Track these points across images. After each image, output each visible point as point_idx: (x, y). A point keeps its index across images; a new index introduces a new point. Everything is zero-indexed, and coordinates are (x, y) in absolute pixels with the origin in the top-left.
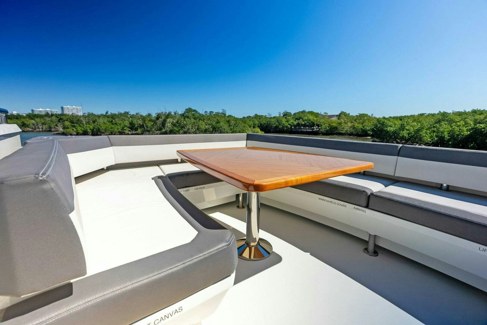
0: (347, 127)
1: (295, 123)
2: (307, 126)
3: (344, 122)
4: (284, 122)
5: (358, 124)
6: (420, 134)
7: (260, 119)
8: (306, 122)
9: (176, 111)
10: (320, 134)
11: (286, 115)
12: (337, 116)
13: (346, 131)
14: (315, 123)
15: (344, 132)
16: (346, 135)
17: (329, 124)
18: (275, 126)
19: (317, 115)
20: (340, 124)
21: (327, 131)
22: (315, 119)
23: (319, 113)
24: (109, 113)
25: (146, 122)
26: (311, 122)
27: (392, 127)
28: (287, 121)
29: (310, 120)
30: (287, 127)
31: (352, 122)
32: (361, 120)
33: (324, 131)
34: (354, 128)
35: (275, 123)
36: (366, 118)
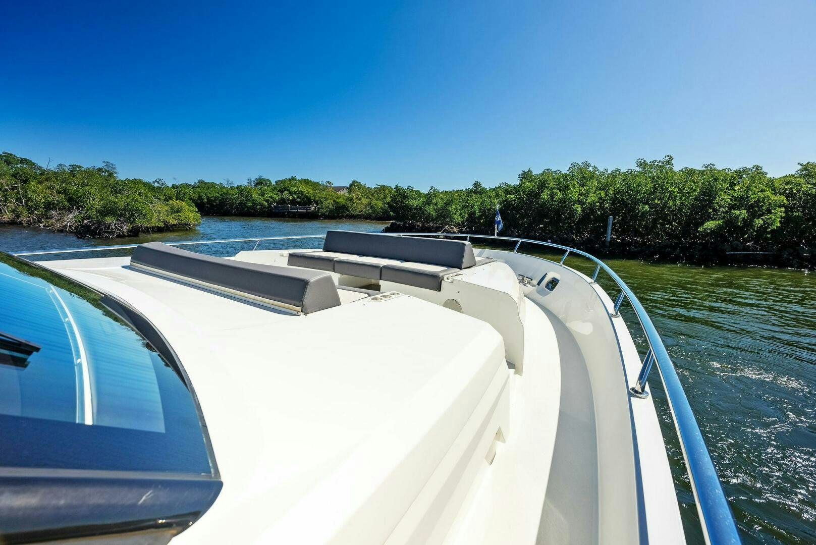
0: (361, 205)
1: (277, 198)
2: (299, 203)
3: (357, 198)
4: (256, 196)
5: (376, 200)
7: (207, 189)
8: (295, 196)
10: (320, 216)
11: (260, 182)
12: (347, 188)
13: (360, 212)
14: (312, 198)
15: (357, 213)
16: (361, 218)
17: (334, 201)
18: (239, 202)
19: (315, 185)
20: (351, 199)
21: (331, 211)
22: (311, 191)
23: (320, 183)
26: (305, 196)
28: (262, 194)
29: (302, 193)
30: (261, 205)
31: (367, 197)
32: (380, 195)
33: (327, 212)
34: (372, 207)
35: (238, 198)
36: (387, 192)
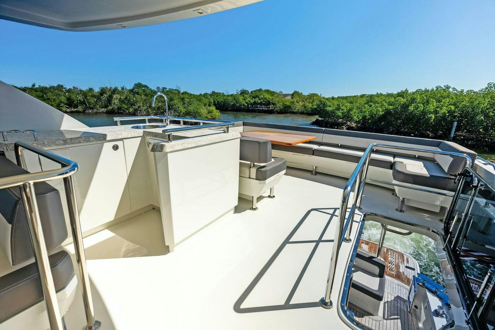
0: (298, 106)
1: (252, 101)
2: (264, 105)
3: (297, 102)
4: (242, 100)
5: (308, 103)
6: (351, 114)
7: (217, 96)
8: (262, 101)
9: (123, 86)
10: (275, 112)
11: (243, 93)
12: (291, 95)
13: (298, 110)
14: (271, 101)
15: (296, 110)
16: (298, 114)
17: (283, 103)
18: (232, 104)
19: (272, 93)
20: (293, 103)
21: (281, 110)
22: (271, 97)
23: (275, 92)
24: (37, 86)
25: (88, 98)
26: (267, 100)
27: (331, 107)
28: (245, 99)
29: (266, 99)
30: (244, 105)
31: (303, 101)
32: (311, 100)
33: (279, 110)
34: (305, 107)
35: (232, 101)
36: (315, 98)
